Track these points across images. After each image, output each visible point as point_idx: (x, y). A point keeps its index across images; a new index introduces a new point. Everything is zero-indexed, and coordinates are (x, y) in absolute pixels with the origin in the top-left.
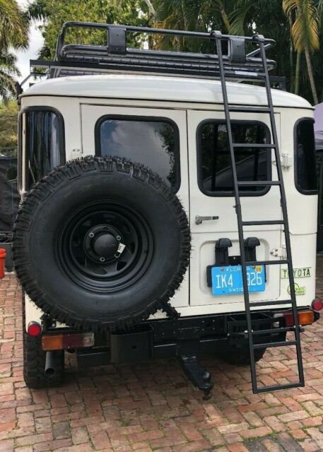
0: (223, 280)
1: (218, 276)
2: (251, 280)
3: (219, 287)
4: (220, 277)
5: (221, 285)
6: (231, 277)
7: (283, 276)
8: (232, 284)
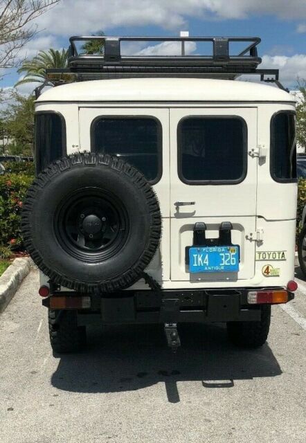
0: (200, 259)
1: (195, 256)
2: (225, 260)
3: (195, 265)
4: (197, 257)
5: (197, 263)
6: (207, 257)
7: (257, 258)
8: (207, 263)
